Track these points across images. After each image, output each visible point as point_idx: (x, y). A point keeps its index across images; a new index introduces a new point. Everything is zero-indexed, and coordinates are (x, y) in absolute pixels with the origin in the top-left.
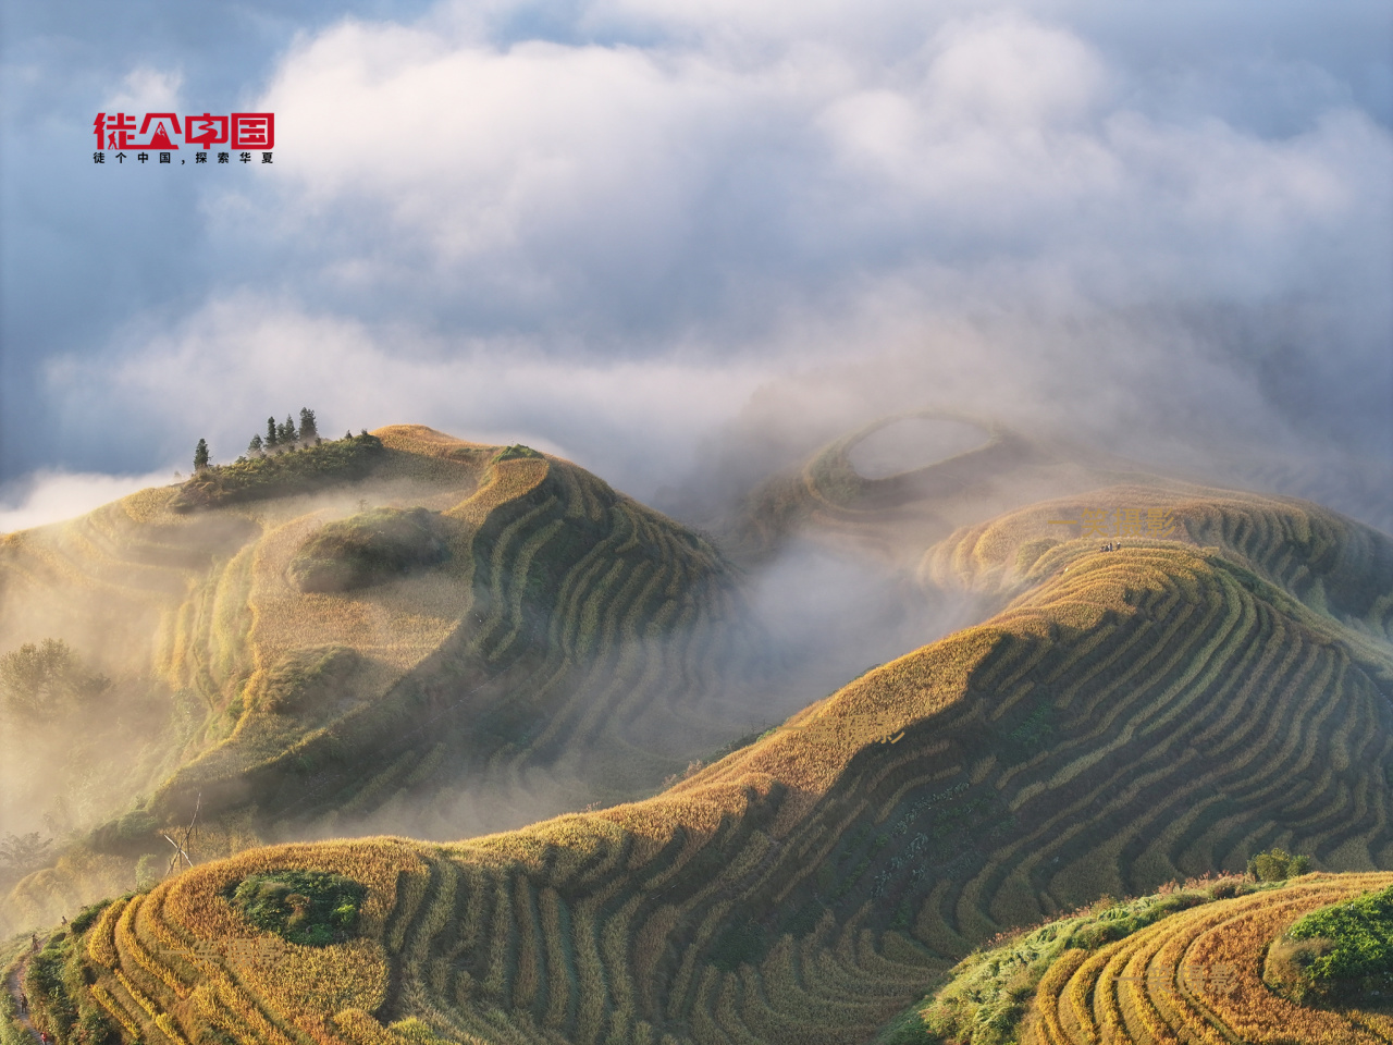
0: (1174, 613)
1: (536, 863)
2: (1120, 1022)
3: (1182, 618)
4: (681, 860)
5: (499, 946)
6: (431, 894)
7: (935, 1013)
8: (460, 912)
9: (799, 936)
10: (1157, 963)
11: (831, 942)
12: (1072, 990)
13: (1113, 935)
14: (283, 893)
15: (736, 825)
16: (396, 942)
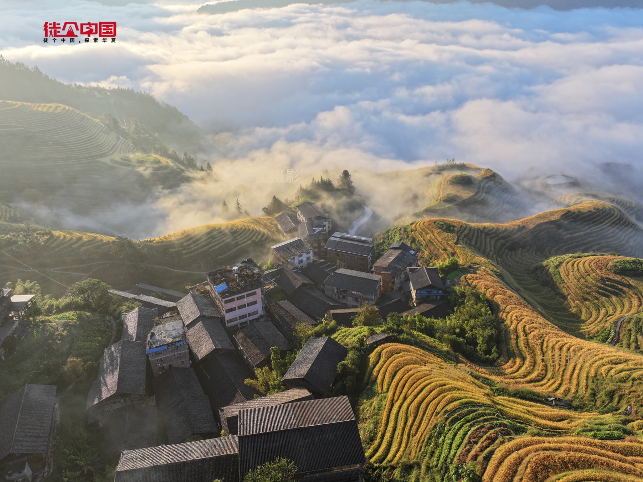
0: (603, 213)
1: (482, 229)
2: (578, 269)
3: (604, 214)
4: (505, 233)
5: (474, 239)
6: (465, 229)
7: (545, 263)
8: (469, 233)
9: (523, 249)
10: (587, 262)
11: (528, 251)
12: (570, 264)
13: (579, 257)
14: (443, 224)
15: (515, 230)
16: (459, 234)
